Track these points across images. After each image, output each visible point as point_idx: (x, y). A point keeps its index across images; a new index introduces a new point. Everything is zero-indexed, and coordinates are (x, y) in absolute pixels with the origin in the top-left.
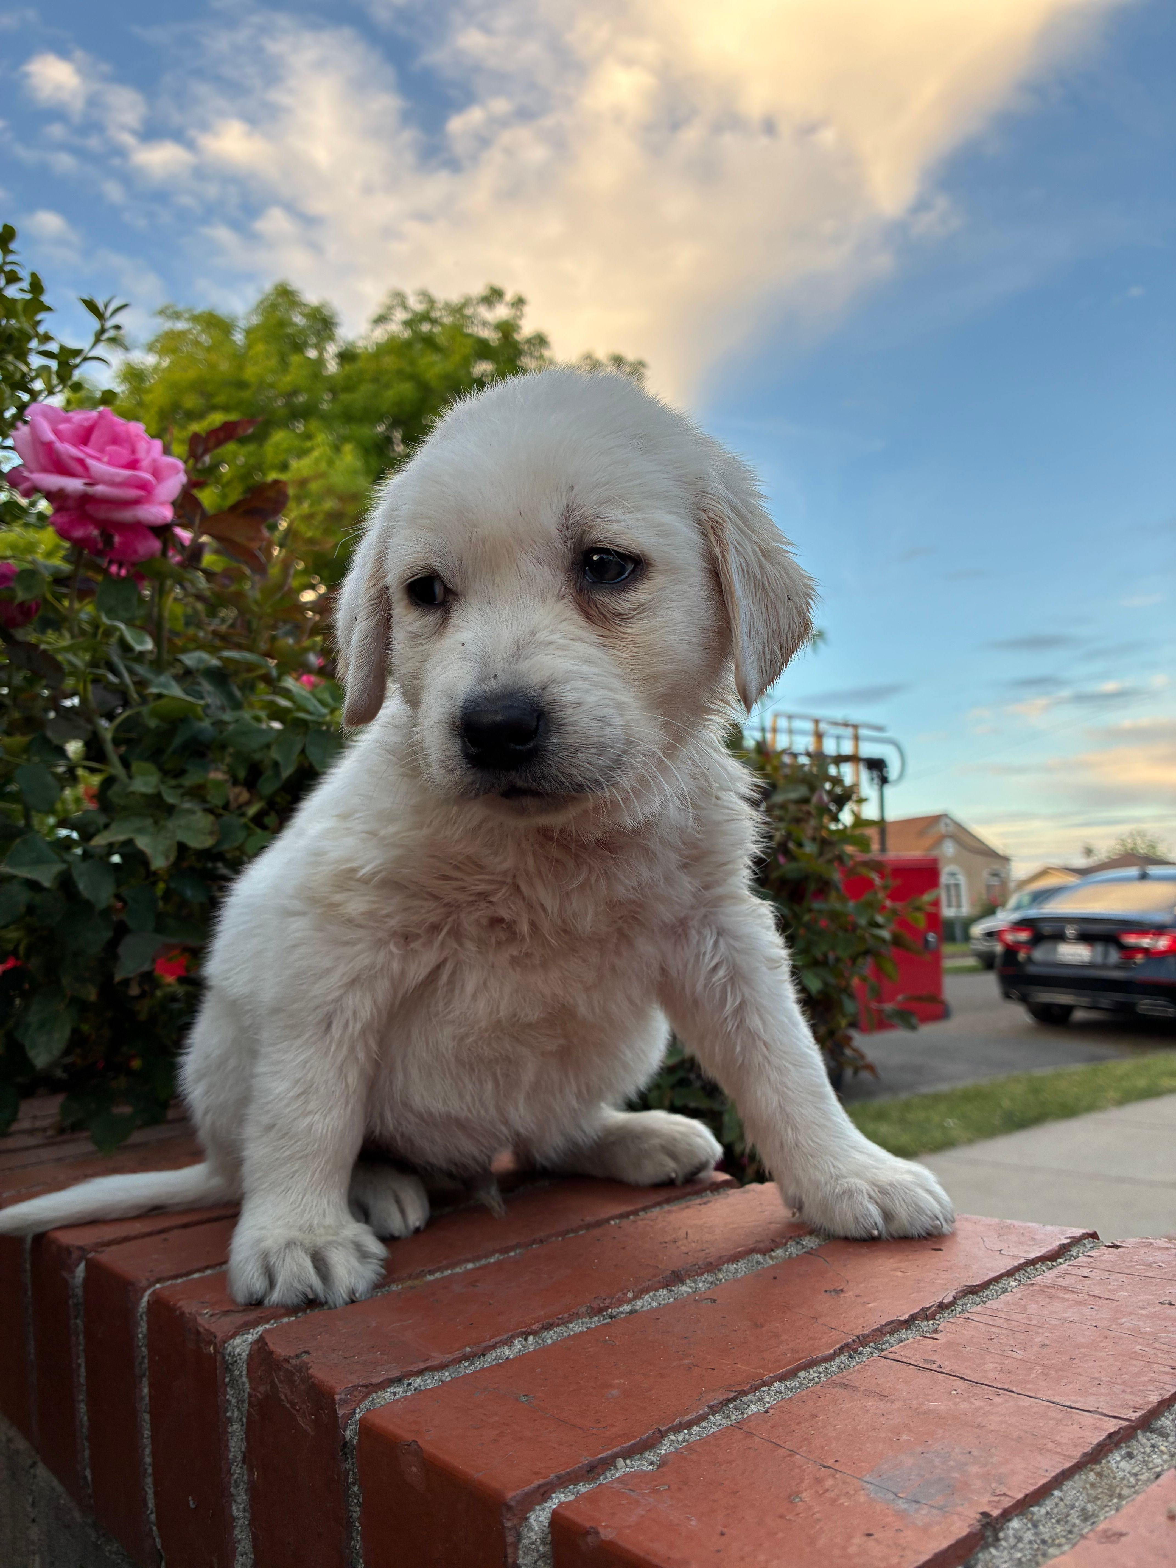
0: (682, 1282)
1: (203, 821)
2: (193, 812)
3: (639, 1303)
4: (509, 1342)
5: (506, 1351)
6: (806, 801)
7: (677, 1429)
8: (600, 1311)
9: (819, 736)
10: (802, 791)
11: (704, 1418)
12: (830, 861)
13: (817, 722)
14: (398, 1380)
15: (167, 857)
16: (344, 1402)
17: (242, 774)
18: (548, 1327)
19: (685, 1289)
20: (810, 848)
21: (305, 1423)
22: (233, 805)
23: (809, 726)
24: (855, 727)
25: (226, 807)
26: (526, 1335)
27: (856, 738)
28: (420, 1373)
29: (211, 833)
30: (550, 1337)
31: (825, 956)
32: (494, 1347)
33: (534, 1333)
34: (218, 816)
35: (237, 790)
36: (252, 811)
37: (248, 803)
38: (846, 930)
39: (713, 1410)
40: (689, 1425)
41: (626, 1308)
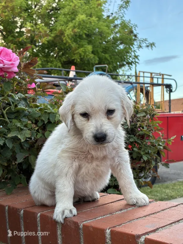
0: (122, 210)
1: (29, 132)
2: (27, 130)
3: (116, 213)
4: (99, 217)
5: (99, 218)
6: (145, 116)
7: (124, 224)
8: (111, 214)
9: (152, 78)
10: (144, 114)
11: (127, 223)
12: (150, 131)
13: (151, 74)
14: (86, 221)
15: (24, 140)
16: (79, 223)
17: (34, 122)
18: (104, 215)
19: (122, 211)
20: (145, 129)
21: (73, 227)
22: (33, 128)
23: (149, 75)
24: (163, 75)
25: (31, 128)
26: (101, 216)
27: (163, 79)
28: (88, 220)
29: (30, 134)
30: (104, 217)
31: (149, 151)
32: (97, 218)
33: (102, 216)
34: (31, 130)
35: (33, 125)
36: (36, 129)
37: (35, 127)
38: (153, 146)
39: (128, 222)
40: (125, 223)
41: (115, 213)
